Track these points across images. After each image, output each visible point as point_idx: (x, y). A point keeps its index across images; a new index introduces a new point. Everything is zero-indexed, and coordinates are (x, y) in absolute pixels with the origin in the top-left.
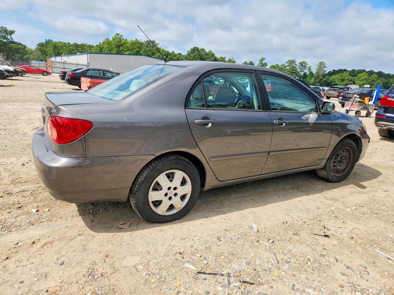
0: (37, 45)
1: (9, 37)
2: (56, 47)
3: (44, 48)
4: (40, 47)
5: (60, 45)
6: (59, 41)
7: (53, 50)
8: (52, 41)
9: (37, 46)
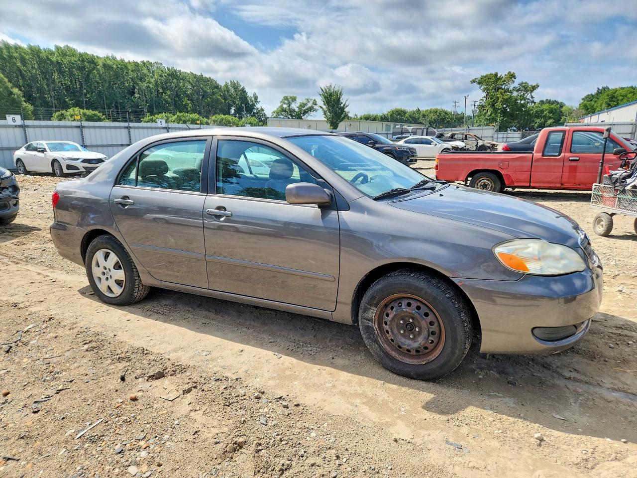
0: (583, 99)
1: (529, 96)
2: (614, 97)
3: (593, 103)
4: (585, 102)
5: (623, 92)
6: (621, 86)
7: (606, 103)
8: (609, 89)
9: (582, 101)
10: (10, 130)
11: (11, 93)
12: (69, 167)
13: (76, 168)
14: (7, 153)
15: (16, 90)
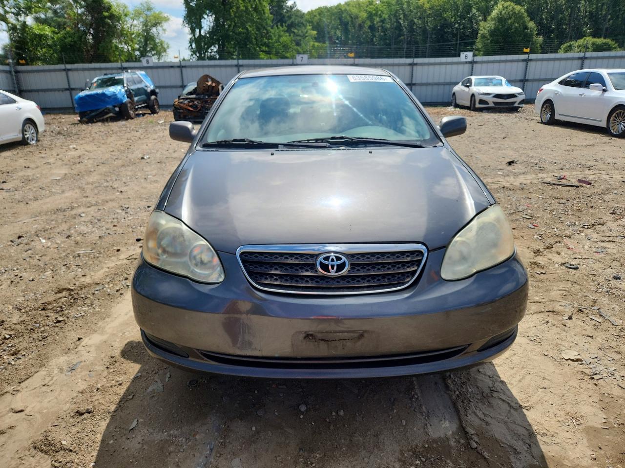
10: (461, 67)
11: (526, 28)
12: (482, 102)
13: (486, 103)
14: (447, 87)
15: (531, 24)
